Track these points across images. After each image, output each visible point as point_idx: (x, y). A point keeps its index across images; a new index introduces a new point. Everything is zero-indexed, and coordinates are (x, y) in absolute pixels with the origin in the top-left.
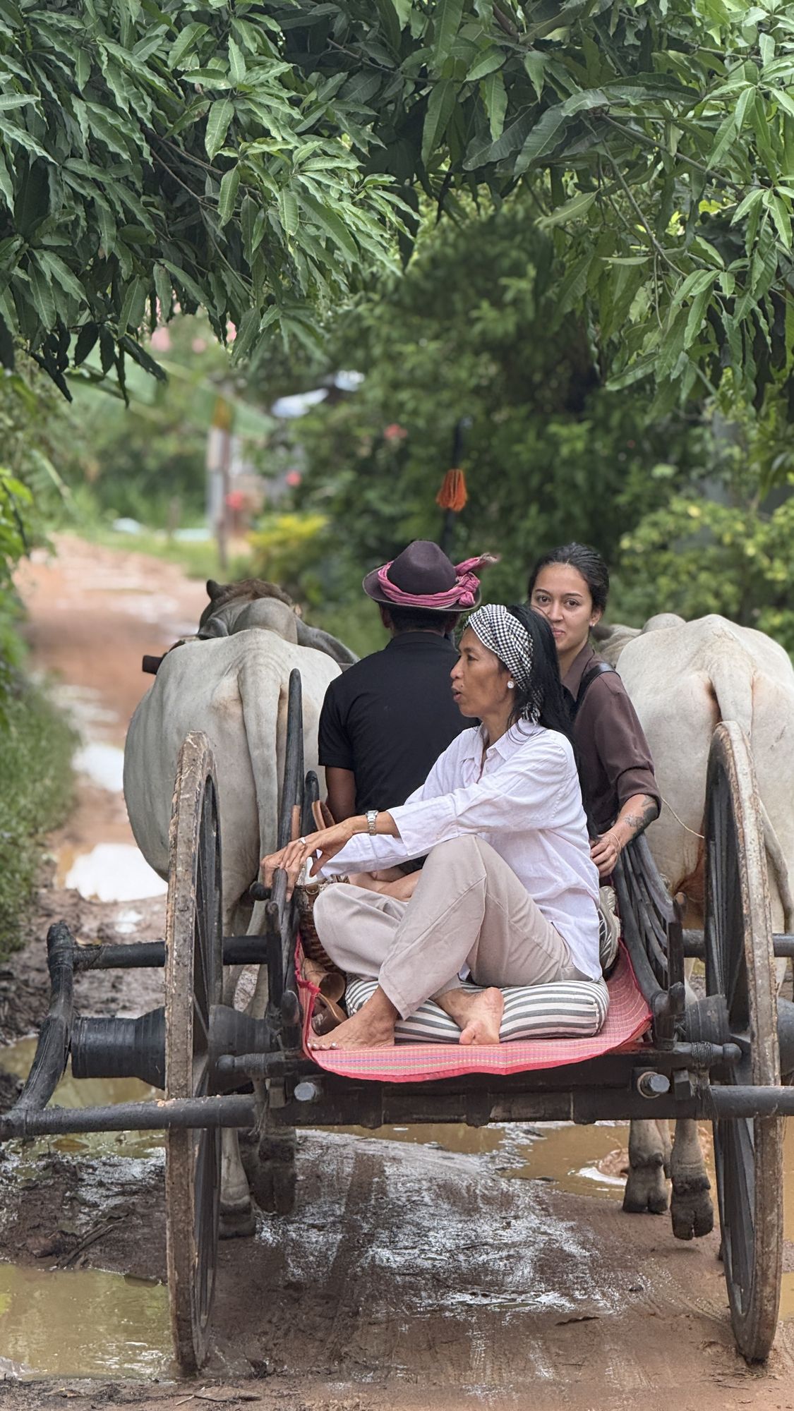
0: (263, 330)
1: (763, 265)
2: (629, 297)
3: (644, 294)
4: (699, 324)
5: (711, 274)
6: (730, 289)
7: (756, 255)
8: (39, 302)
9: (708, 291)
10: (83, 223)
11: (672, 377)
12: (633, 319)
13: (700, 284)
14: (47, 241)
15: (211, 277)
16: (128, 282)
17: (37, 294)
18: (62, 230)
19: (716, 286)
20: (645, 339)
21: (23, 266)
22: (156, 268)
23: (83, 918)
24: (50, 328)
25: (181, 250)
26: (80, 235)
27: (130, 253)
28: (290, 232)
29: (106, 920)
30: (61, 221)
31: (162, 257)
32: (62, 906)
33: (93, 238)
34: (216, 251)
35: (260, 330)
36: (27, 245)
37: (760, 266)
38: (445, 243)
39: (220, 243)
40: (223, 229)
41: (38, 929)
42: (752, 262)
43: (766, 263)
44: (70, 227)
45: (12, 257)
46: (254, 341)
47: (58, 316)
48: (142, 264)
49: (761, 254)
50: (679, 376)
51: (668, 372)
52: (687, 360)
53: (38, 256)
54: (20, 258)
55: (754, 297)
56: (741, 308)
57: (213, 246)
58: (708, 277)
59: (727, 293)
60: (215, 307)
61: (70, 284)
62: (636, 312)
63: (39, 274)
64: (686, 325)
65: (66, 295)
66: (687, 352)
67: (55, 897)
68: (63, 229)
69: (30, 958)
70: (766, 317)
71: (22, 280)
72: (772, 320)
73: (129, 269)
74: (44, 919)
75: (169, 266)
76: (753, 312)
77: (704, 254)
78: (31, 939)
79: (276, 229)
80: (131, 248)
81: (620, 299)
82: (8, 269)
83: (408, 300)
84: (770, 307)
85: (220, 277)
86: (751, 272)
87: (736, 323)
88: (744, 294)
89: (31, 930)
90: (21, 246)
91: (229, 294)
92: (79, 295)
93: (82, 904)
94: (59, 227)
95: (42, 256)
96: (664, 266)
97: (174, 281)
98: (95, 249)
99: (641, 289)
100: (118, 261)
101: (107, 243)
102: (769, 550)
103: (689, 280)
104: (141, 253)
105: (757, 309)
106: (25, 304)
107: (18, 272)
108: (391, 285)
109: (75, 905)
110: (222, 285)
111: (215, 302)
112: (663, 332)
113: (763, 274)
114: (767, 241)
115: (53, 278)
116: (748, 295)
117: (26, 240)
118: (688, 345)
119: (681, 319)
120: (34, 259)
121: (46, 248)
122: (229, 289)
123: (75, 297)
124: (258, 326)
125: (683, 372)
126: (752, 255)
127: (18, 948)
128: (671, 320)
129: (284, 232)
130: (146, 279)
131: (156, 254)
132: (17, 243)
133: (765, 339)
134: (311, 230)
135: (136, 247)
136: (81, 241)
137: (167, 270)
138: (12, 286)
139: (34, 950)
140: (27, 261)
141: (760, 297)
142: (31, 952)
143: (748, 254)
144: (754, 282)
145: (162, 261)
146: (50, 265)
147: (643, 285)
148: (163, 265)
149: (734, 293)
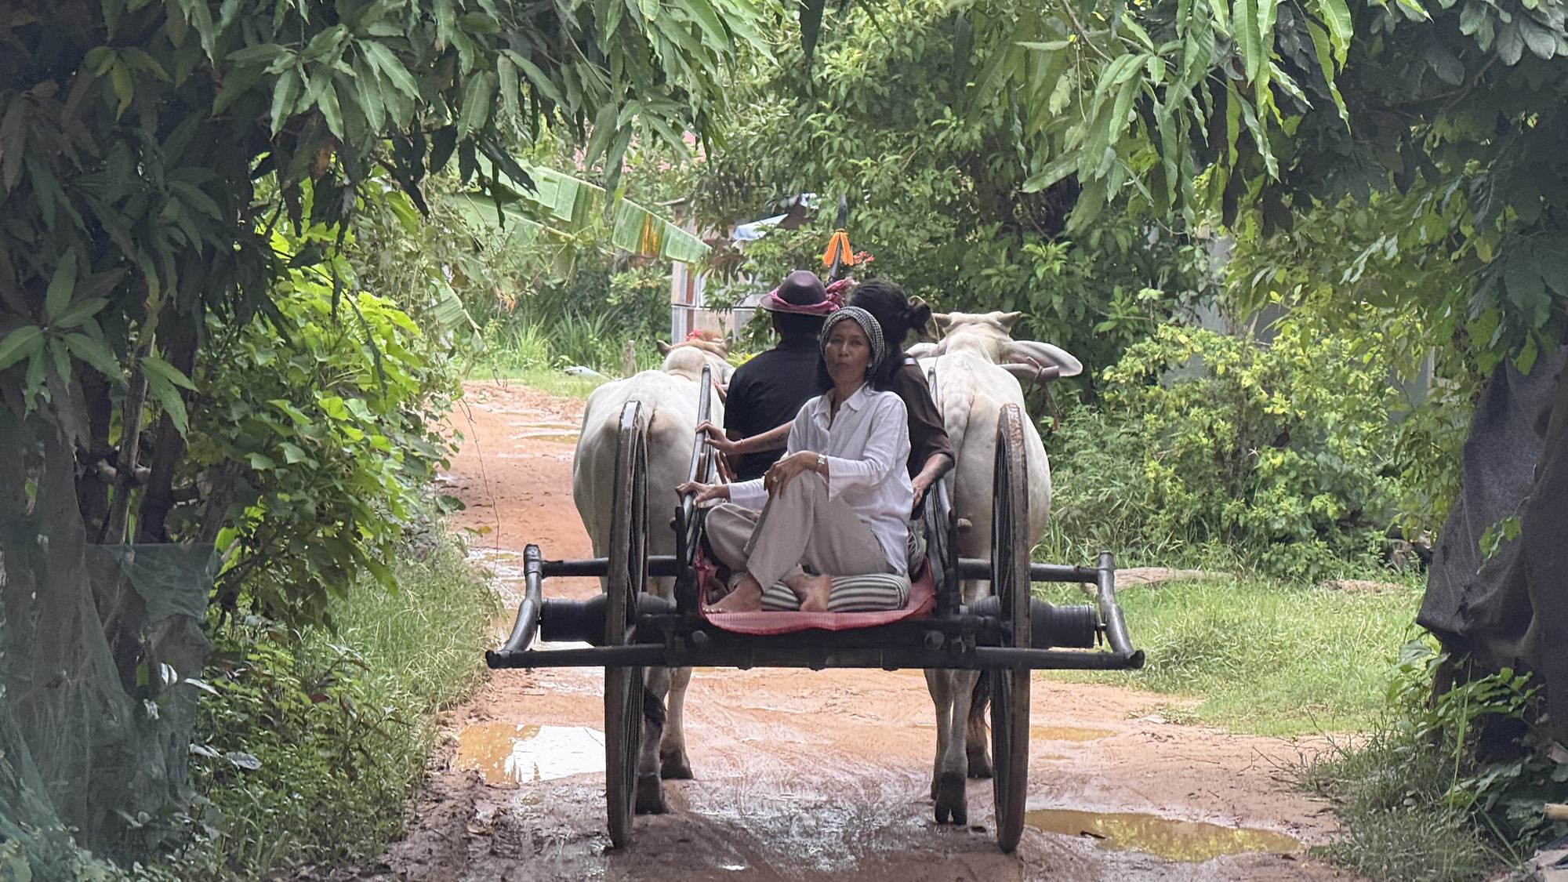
0: (622, 128)
1: (1197, 46)
2: (1050, 86)
3: (1066, 84)
4: (1125, 117)
5: (1140, 58)
6: (1160, 75)
7: (1189, 36)
8: (365, 100)
9: (1136, 77)
10: (416, 10)
11: (1097, 177)
12: (1053, 111)
13: (1126, 70)
14: (374, 30)
15: (564, 69)
16: (470, 75)
17: (363, 90)
18: (391, 17)
19: (1144, 71)
20: (1067, 133)
21: (347, 58)
22: (501, 60)
23: (479, 802)
24: (378, 128)
25: (532, 40)
26: (413, 23)
27: (472, 42)
28: (649, 17)
29: (505, 805)
30: (390, 8)
31: (508, 47)
32: (456, 790)
33: (429, 26)
34: (569, 40)
35: (618, 127)
36: (352, 35)
37: (1194, 47)
38: (902, 42)
39: (574, 31)
40: (573, 13)
41: (425, 816)
42: (1185, 44)
43: (1200, 45)
44: (401, 15)
45: (335, 49)
46: (611, 140)
47: (389, 115)
48: (486, 56)
49: (1194, 34)
50: (1106, 175)
51: (1092, 171)
52: (1114, 157)
53: (364, 48)
54: (344, 50)
55: (1187, 84)
56: (1173, 95)
57: (566, 34)
58: (1137, 61)
59: (1157, 79)
60: (568, 103)
61: (402, 78)
62: (1057, 102)
63: (365, 68)
64: (1111, 117)
65: (399, 91)
66: (1113, 147)
67: (448, 780)
68: (393, 17)
69: (411, 849)
70: (1202, 106)
71: (347, 75)
72: (1210, 110)
73: (469, 62)
74: (434, 804)
75: (515, 57)
76: (1187, 99)
77: (1131, 35)
78: (417, 827)
79: (633, 13)
80: (473, 37)
81: (1039, 90)
82: (330, 63)
83: (862, 108)
84: (1207, 96)
85: (574, 69)
86: (1183, 56)
87: (1167, 113)
88: (1178, 80)
89: (417, 817)
90: (346, 36)
91: (585, 88)
92: (412, 92)
93: (478, 787)
94: (388, 14)
95: (369, 48)
96: (1087, 51)
97: (521, 74)
98: (432, 40)
99: (1063, 78)
100: (458, 52)
101: (445, 30)
102: (1268, 382)
103: (1115, 65)
104: (485, 44)
105: (1191, 97)
106: (351, 101)
107: (341, 66)
108: (843, 91)
109: (471, 788)
110: (576, 78)
111: (569, 97)
112: (1087, 126)
113: (1197, 58)
114: (1201, 20)
115: (382, 72)
116: (1181, 80)
117: (352, 29)
118: (1113, 139)
119: (1106, 109)
120: (360, 52)
121: (375, 38)
122: (584, 83)
123: (407, 93)
124: (615, 125)
125: (1110, 170)
126: (1184, 37)
127: (401, 838)
128: (1095, 112)
129: (642, 15)
130: (489, 73)
131: (502, 43)
132: (341, 33)
133: (1201, 131)
134: (678, 16)
135: (480, 37)
136: (414, 30)
137: (513, 63)
138: (335, 82)
139: (417, 840)
140: (352, 54)
141: (1194, 83)
142: (415, 843)
143: (1180, 35)
144: (1187, 67)
145: (508, 52)
146: (378, 57)
147: (1065, 73)
148: (509, 57)
149: (1165, 80)
